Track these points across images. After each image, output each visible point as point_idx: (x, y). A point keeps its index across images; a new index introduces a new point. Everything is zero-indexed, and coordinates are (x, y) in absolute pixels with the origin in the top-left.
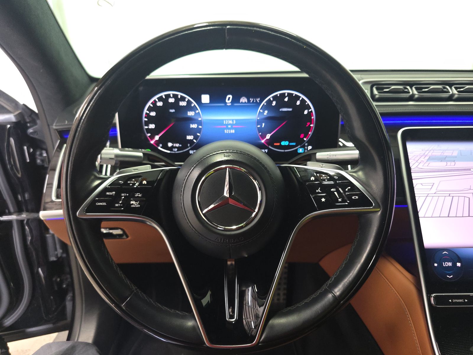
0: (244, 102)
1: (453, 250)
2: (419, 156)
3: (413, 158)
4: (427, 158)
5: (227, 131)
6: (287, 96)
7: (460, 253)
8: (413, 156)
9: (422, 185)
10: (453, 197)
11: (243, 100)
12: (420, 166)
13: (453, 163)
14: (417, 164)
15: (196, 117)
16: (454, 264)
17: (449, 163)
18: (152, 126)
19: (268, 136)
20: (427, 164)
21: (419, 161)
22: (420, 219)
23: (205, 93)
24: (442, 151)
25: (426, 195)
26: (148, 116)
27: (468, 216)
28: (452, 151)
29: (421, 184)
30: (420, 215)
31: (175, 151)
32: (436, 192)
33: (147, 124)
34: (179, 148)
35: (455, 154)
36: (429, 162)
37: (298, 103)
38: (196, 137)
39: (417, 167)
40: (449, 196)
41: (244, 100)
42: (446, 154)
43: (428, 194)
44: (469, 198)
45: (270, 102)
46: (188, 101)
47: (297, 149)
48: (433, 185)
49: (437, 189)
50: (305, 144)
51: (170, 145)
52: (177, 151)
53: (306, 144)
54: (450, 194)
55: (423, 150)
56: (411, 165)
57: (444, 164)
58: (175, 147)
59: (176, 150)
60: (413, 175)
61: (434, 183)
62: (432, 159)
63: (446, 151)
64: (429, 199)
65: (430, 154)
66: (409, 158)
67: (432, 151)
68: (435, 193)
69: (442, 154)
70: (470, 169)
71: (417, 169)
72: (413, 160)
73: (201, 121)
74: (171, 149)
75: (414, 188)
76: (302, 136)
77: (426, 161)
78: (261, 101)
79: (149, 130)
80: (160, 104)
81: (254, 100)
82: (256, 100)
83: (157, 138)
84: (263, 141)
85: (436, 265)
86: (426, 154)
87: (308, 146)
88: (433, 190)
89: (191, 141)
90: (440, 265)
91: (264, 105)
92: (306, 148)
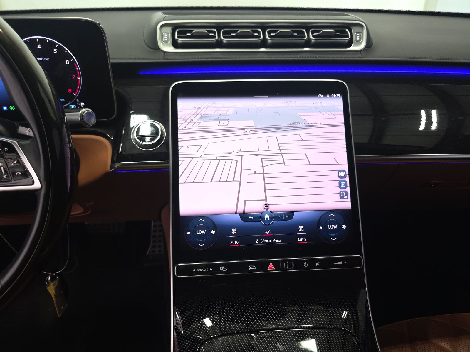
1: (210, 218)
2: (189, 115)
3: (183, 117)
4: (198, 117)
6: (39, 43)
7: (216, 220)
8: (183, 115)
9: (188, 148)
10: (220, 160)
12: (189, 126)
13: (226, 123)
14: (186, 123)
16: (209, 232)
17: (222, 123)
20: (197, 124)
21: (189, 121)
22: (180, 184)
24: (216, 109)
25: (191, 159)
27: (232, 180)
28: (227, 109)
29: (187, 146)
30: (181, 180)
32: (202, 155)
35: (231, 111)
36: (200, 122)
37: (55, 51)
39: (185, 127)
40: (216, 159)
42: (220, 112)
43: (193, 158)
44: (237, 161)
48: (200, 148)
49: (204, 152)
50: (76, 100)
53: (78, 100)
54: (217, 157)
55: (195, 108)
56: (179, 125)
57: (216, 123)
60: (180, 137)
61: (201, 146)
62: (204, 117)
63: (221, 109)
64: (193, 162)
65: (202, 112)
66: (178, 117)
67: (205, 109)
68: (201, 157)
69: (216, 112)
70: (244, 129)
71: (185, 129)
72: (182, 119)
75: (179, 151)
76: (70, 91)
77: (197, 120)
85: (189, 233)
86: (198, 112)
87: (80, 102)
88: (199, 154)
90: (193, 233)
92: (79, 105)
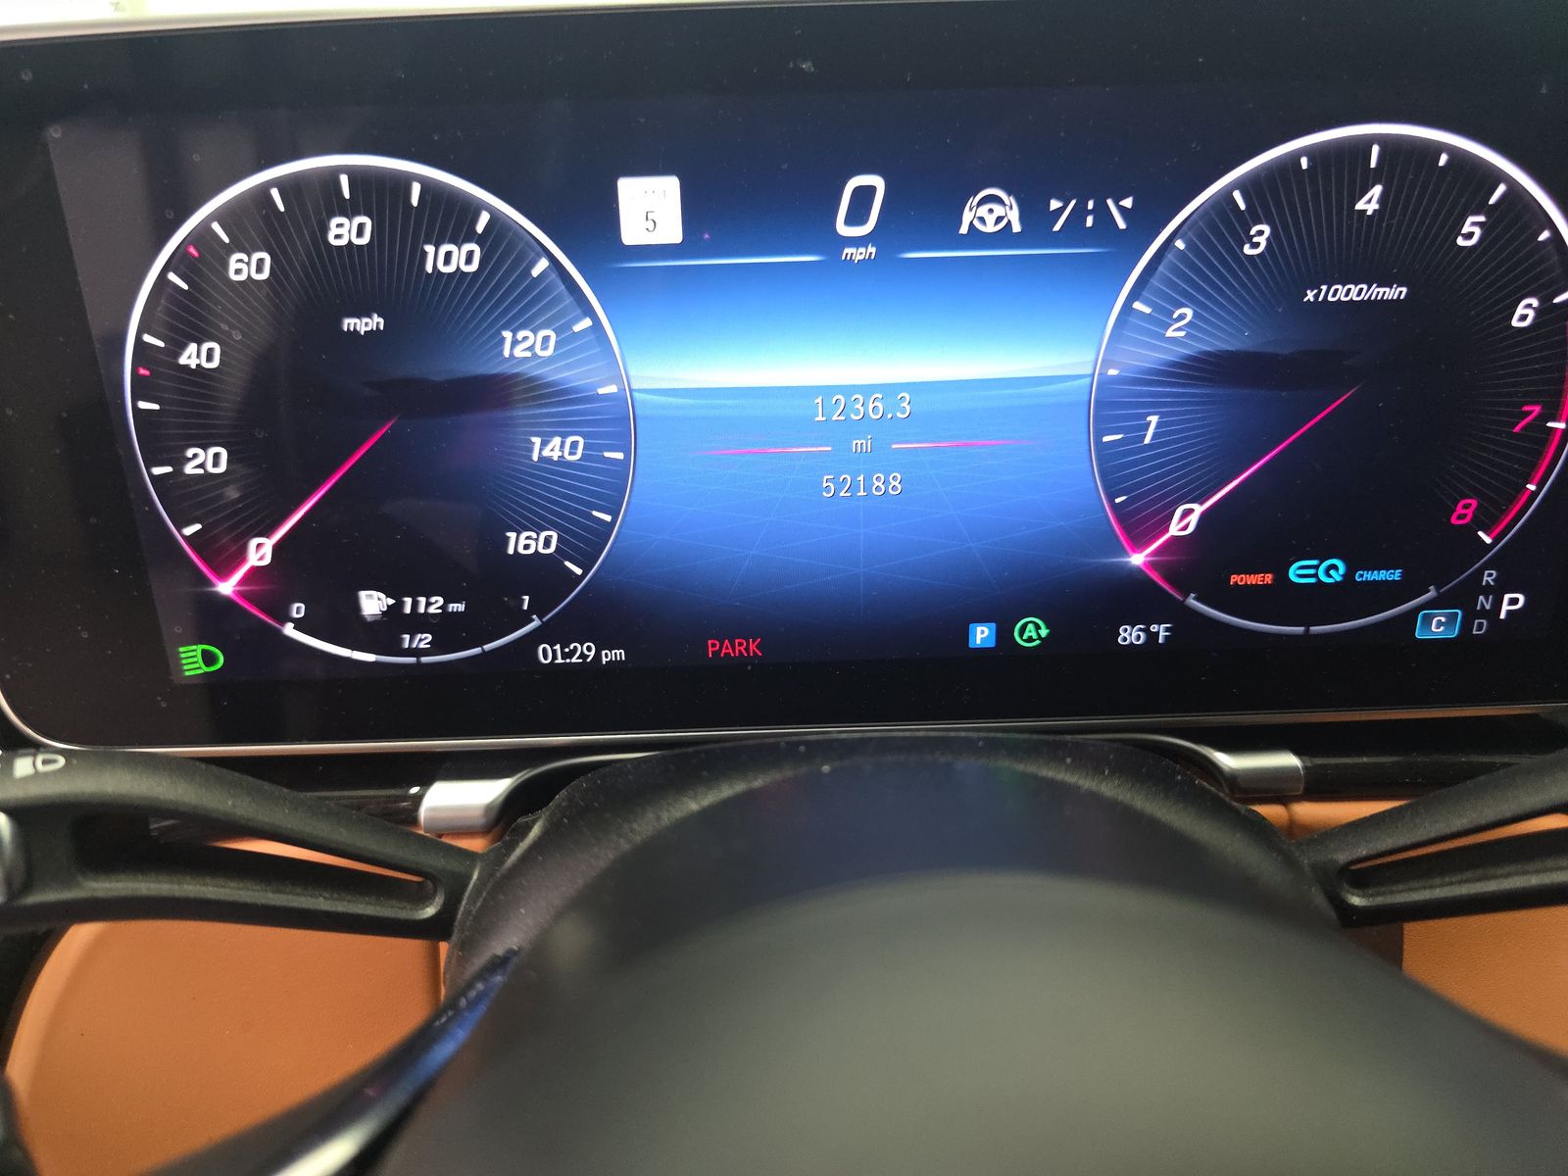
0: (990, 228)
5: (839, 486)
6: (1375, 177)
11: (983, 211)
15: (571, 375)
18: (206, 460)
19: (1185, 521)
23: (647, 166)
26: (158, 371)
31: (417, 653)
33: (164, 441)
34: (446, 631)
37: (1472, 230)
38: (584, 542)
41: (999, 210)
45: (1226, 222)
46: (498, 238)
47: (1410, 617)
50: (1480, 573)
51: (373, 603)
52: (436, 647)
53: (1490, 577)
58: (418, 623)
59: (424, 640)
73: (618, 399)
74: (385, 632)
76: (1465, 510)
78: (1147, 222)
79: (185, 495)
80: (247, 267)
81: (1080, 213)
82: (1102, 213)
83: (260, 552)
84: (1137, 559)
87: (1499, 590)
89: (542, 574)
91: (1170, 256)
92: (1484, 602)
